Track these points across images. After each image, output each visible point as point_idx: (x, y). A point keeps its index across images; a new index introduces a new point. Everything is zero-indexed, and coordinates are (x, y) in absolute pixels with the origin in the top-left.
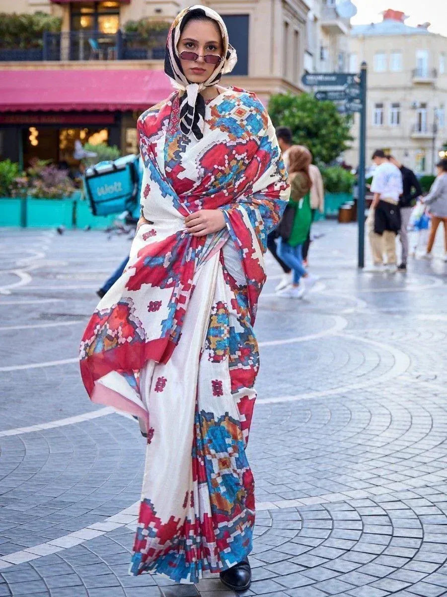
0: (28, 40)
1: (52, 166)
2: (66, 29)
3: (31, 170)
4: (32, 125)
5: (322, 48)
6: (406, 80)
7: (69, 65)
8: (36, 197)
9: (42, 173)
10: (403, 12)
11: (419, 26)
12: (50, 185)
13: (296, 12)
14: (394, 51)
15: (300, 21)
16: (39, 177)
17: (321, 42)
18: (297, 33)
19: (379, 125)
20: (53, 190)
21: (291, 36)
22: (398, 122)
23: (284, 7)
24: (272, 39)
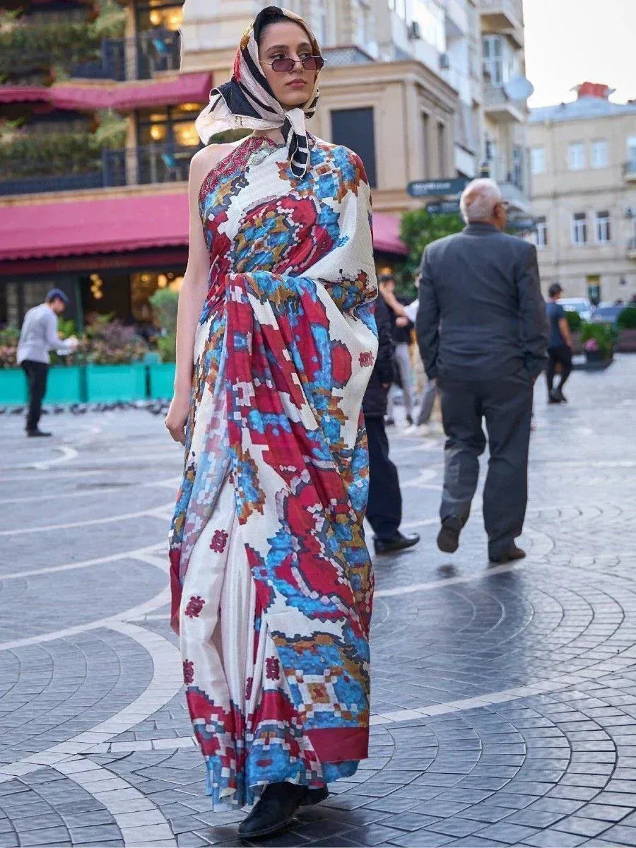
0: (83, 162)
1: (116, 322)
2: (131, 144)
3: (90, 329)
4: (94, 272)
5: (488, 143)
6: (615, 179)
7: (139, 191)
8: (98, 363)
9: (104, 332)
10: (605, 84)
11: (630, 101)
12: (114, 347)
13: (437, 98)
14: (595, 140)
15: (446, 111)
16: (101, 337)
17: (486, 135)
18: (441, 126)
19: (581, 243)
20: (119, 353)
21: (433, 133)
22: (608, 238)
23: (420, 94)
24: (406, 137)
